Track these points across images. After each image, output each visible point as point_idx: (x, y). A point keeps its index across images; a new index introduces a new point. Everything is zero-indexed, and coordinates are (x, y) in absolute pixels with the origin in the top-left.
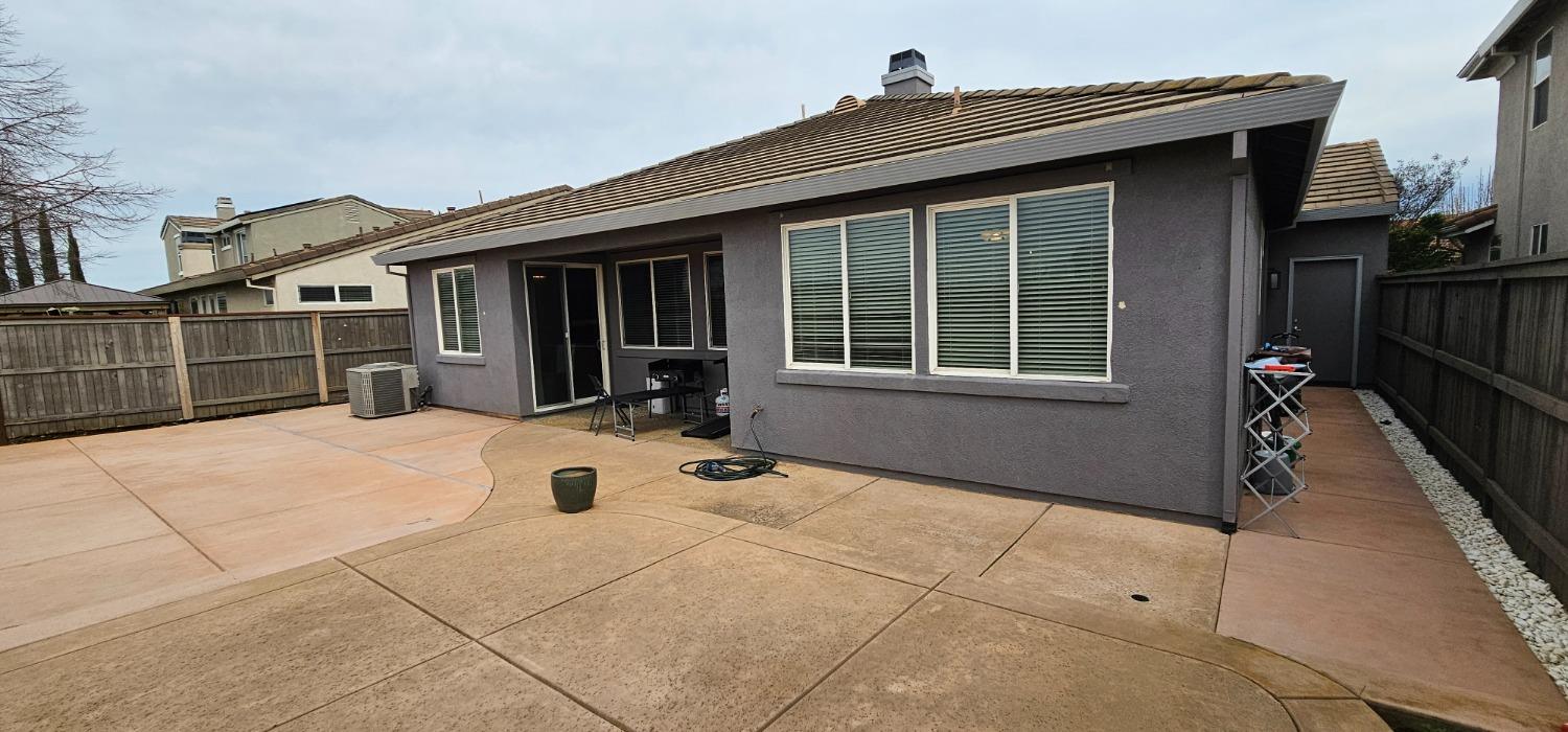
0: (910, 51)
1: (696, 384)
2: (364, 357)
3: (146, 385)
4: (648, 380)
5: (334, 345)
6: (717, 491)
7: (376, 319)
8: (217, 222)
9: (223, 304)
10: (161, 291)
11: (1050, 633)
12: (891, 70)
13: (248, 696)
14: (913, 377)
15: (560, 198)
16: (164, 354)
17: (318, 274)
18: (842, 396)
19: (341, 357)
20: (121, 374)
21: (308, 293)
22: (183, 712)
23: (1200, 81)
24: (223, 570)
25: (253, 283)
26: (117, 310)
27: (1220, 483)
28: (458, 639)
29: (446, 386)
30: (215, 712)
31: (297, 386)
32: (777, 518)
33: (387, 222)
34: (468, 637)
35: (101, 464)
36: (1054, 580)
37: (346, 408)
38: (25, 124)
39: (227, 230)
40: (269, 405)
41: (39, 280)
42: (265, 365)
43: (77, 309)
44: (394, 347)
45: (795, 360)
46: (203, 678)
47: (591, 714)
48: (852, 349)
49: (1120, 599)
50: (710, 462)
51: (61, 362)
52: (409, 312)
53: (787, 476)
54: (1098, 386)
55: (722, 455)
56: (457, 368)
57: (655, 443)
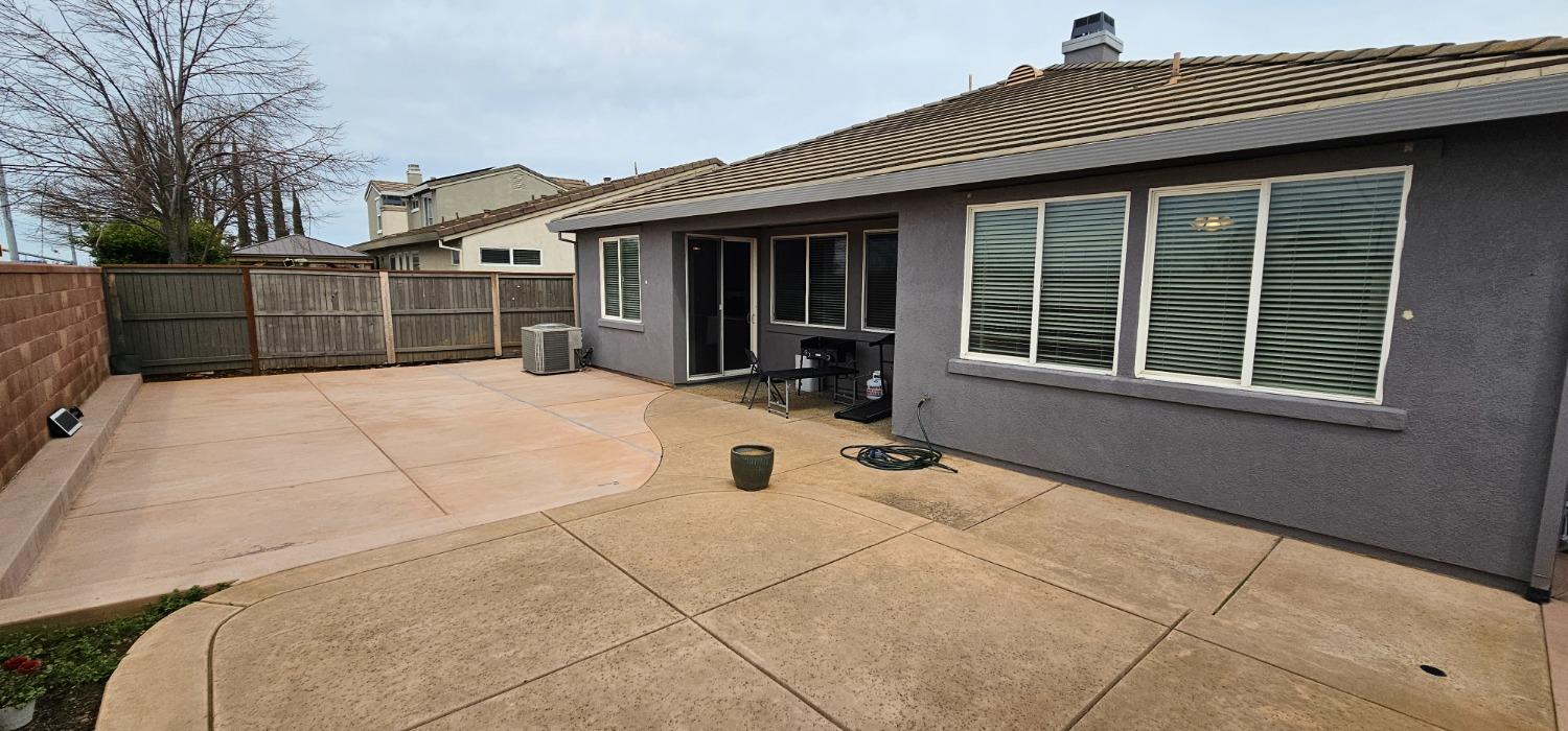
0: (1099, 14)
1: (848, 364)
2: (535, 317)
3: (361, 331)
4: (798, 357)
5: (509, 303)
6: (884, 480)
7: (544, 282)
8: (409, 186)
9: (416, 260)
10: (366, 248)
11: (1343, 706)
12: (1074, 36)
13: (495, 646)
14: (1113, 379)
15: (712, 172)
16: (375, 304)
17: (496, 238)
18: (1024, 392)
19: (514, 315)
20: (343, 320)
21: (489, 255)
22: (444, 653)
23: (1552, 41)
24: (446, 514)
25: (444, 244)
26: (333, 263)
27: (1531, 543)
28: (672, 614)
29: (606, 347)
30: (470, 658)
31: (476, 340)
32: (958, 519)
33: (552, 191)
34: (681, 612)
35: (331, 399)
36: (1309, 632)
37: (518, 363)
38: (280, 99)
39: (416, 195)
40: (455, 356)
41: (272, 233)
42: (452, 318)
43: (305, 260)
44: (558, 308)
45: (970, 350)
46: (453, 621)
47: (827, 721)
48: (1039, 343)
49: (1406, 669)
50: (875, 449)
51: (300, 306)
52: (575, 278)
53: (956, 472)
54: (1363, 408)
55: (880, 441)
56: (617, 332)
57: (809, 422)
